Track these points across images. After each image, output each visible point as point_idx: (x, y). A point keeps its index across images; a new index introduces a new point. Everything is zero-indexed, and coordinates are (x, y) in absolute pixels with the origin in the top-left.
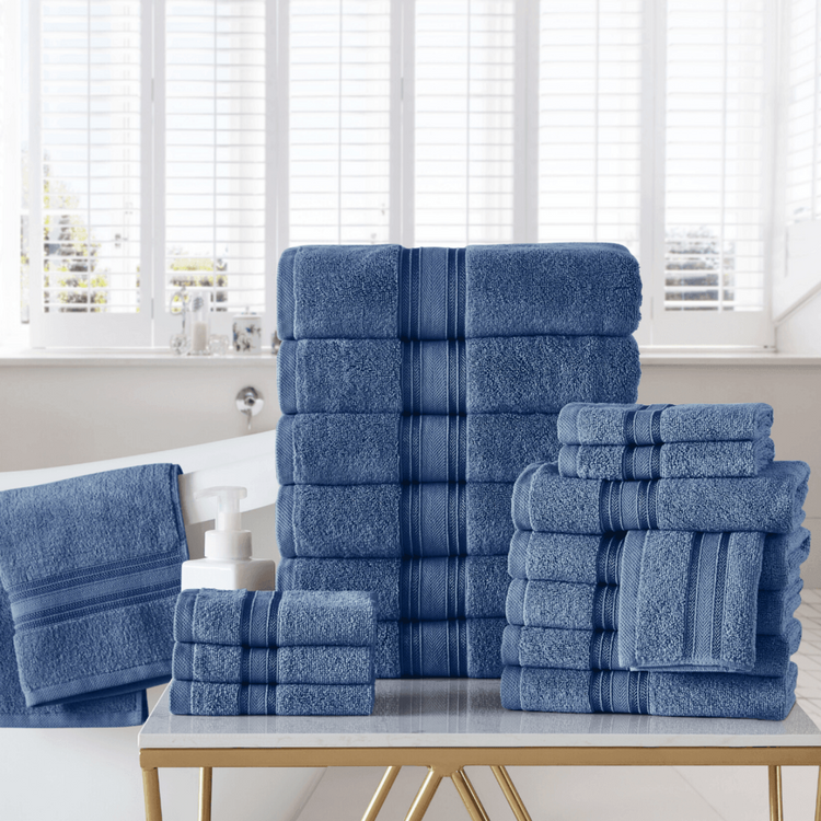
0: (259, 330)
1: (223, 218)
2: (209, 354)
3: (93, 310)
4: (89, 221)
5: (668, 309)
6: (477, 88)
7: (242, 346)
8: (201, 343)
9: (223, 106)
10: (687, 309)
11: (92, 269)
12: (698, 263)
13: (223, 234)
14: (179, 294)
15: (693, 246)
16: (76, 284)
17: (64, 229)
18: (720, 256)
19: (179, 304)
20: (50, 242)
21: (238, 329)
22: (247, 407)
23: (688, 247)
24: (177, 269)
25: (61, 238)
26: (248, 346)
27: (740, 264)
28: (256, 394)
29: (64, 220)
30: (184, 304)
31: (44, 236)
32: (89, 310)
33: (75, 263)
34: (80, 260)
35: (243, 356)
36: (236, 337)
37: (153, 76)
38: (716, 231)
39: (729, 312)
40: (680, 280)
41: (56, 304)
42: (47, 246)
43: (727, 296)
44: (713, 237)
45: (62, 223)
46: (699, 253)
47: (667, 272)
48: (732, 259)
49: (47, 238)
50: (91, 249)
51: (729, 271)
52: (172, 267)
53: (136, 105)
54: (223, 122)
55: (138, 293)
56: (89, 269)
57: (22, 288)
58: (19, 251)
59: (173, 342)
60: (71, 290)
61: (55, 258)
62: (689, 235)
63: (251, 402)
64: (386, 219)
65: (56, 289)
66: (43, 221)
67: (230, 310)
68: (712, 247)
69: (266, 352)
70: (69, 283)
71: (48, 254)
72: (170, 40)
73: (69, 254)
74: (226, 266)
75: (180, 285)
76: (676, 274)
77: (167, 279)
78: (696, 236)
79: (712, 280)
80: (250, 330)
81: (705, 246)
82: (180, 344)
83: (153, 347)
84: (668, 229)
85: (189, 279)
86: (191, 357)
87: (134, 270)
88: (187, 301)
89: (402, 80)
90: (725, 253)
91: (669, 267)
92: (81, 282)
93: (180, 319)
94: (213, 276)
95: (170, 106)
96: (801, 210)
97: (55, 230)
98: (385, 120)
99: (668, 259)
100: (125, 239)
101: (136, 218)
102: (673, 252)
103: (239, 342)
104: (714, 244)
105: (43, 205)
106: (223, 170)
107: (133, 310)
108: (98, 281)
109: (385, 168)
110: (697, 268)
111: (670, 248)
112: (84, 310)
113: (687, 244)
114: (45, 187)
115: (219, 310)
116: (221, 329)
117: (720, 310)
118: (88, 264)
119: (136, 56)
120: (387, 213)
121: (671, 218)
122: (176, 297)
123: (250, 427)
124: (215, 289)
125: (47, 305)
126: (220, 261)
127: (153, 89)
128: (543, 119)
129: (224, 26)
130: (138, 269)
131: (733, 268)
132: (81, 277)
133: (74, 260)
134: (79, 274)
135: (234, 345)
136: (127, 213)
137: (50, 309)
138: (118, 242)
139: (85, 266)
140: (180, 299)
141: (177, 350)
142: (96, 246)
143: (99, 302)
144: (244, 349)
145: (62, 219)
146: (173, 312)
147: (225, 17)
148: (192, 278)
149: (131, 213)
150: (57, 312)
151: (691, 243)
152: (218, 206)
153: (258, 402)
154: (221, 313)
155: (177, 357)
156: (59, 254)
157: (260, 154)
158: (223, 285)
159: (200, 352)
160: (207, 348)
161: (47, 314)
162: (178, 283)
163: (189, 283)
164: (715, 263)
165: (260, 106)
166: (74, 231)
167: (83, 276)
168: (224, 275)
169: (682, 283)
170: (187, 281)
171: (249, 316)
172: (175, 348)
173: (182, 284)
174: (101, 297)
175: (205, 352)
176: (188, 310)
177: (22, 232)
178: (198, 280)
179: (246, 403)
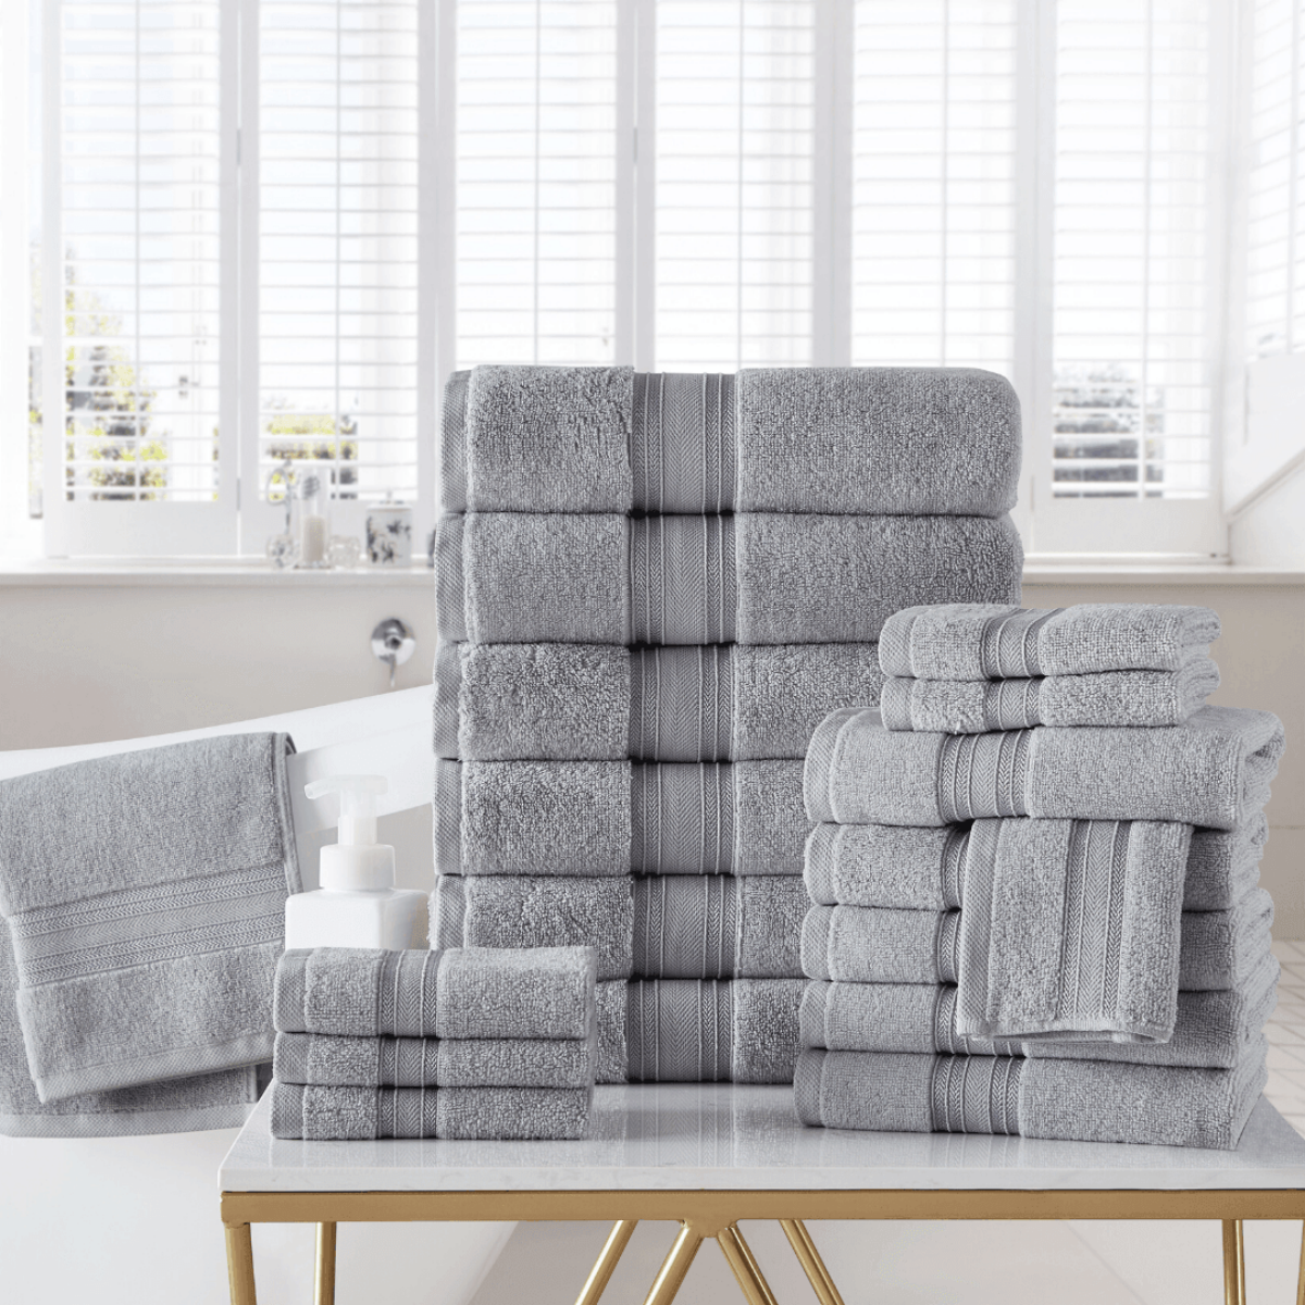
0: (407, 529)
1: (350, 351)
2: (329, 567)
3: (143, 497)
4: (138, 356)
5: (1058, 495)
6: (754, 143)
7: (381, 555)
8: (316, 549)
9: (352, 172)
10: (1088, 495)
11: (143, 431)
12: (1106, 422)
13: (351, 376)
14: (280, 472)
15: (1098, 395)
16: (117, 456)
17: (97, 369)
18: (1141, 411)
19: (281, 488)
20: (76, 389)
21: (374, 527)
22: (389, 651)
23: (1089, 397)
24: (278, 432)
25: (94, 381)
26: (390, 555)
27: (1171, 424)
28: (403, 631)
29: (98, 354)
30: (289, 487)
31: (65, 379)
32: (137, 496)
33: (115, 422)
34: (122, 418)
35: (383, 570)
36: (371, 540)
37: (239, 124)
38: (1134, 371)
39: (1155, 500)
40: (1077, 450)
41: (86, 487)
42: (70, 395)
43: (1152, 475)
44: (1129, 381)
45: (95, 358)
46: (1107, 405)
47: (1056, 436)
48: (1160, 417)
49: (71, 383)
50: (141, 400)
51: (1151, 436)
52: (270, 428)
53: (212, 171)
54: (351, 198)
55: (216, 469)
56: (138, 431)
57: (31, 462)
58: (26, 402)
59: (271, 548)
60: (108, 465)
61: (83, 414)
62: (1092, 378)
63: (396, 643)
64: (609, 352)
65: (85, 464)
66: (64, 356)
67: (361, 497)
68: (1128, 396)
69: (419, 564)
70: (106, 453)
71: (72, 408)
72: (266, 67)
73: (106, 407)
74: (355, 426)
75: (282, 457)
76: (1071, 440)
77: (262, 448)
78: (1103, 380)
79: (1127, 450)
80: (394, 529)
81: (1117, 395)
82: (282, 551)
83: (239, 556)
84: (1058, 367)
85: (296, 447)
86: (300, 571)
87: (209, 433)
88: (293, 482)
89: (636, 131)
90: (1147, 406)
91: (1060, 429)
92: (124, 452)
93: (282, 510)
94: (334, 443)
95: (267, 172)
96: (1269, 338)
97: (84, 370)
98: (608, 195)
99: (1058, 415)
100: (196, 385)
101: (212, 351)
102: (1066, 404)
103: (377, 548)
104: (1130, 391)
105: (64, 330)
106: (351, 274)
107: (208, 497)
108: (152, 452)
109: (608, 271)
110: (1104, 431)
111: (1061, 397)
112: (129, 497)
113: (1088, 392)
114: (68, 302)
115: (344, 496)
116: (347, 526)
117: (1141, 496)
118: (136, 424)
119: (212, 93)
120: (612, 342)
121: (1062, 349)
122: (276, 477)
123: (393, 684)
124: (338, 463)
125: (71, 489)
126: (345, 418)
127: (240, 147)
128: (860, 194)
129: (352, 45)
130: (216, 432)
131: (1161, 430)
132: (124, 444)
133: (114, 418)
134: (121, 440)
135: (368, 552)
136: (197, 342)
137: (76, 496)
138: (183, 389)
139: (131, 427)
140: (282, 479)
141: (279, 561)
142: (149, 395)
143: (154, 483)
144: (385, 559)
145: (95, 353)
146: (272, 499)
147: (354, 32)
148: (301, 445)
149: (205, 343)
150: (87, 501)
151: (1094, 391)
152: (343, 332)
153: (407, 643)
154: (348, 501)
155: (277, 571)
156: (90, 408)
157: (410, 249)
158: (351, 456)
159: (315, 563)
160: (326, 557)
161: (71, 503)
162: (279, 454)
163: (296, 455)
164: (1133, 423)
165: (410, 173)
166: (113, 371)
167: (128, 442)
168: (352, 442)
169: (1081, 453)
170: (293, 451)
171: (392, 506)
172: (275, 558)
173: (286, 455)
174: (157, 476)
175: (321, 563)
176: (295, 497)
177: (31, 373)
178: (310, 448)
179: (387, 645)
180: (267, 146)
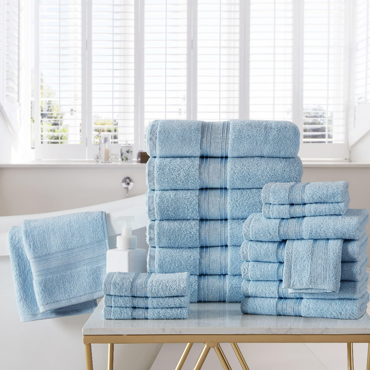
0: (131, 152)
1: (116, 102)
2: (111, 162)
3: (61, 143)
4: (60, 103)
5: (304, 142)
6: (224, 44)
7: (125, 159)
8: (107, 158)
9: (117, 52)
10: (313, 142)
11: (61, 124)
12: (317, 122)
13: (116, 109)
14: (98, 136)
15: (315, 114)
16: (54, 131)
17: (49, 107)
18: (326, 119)
19: (98, 140)
20: (43, 112)
21: (123, 151)
22: (126, 186)
23: (313, 115)
24: (97, 125)
25: (48, 111)
26: (127, 159)
27: (335, 122)
28: (130, 180)
29: (49, 103)
30: (100, 140)
31: (40, 110)
32: (60, 143)
33: (54, 122)
34: (56, 121)
35: (125, 163)
36: (122, 155)
37: (87, 39)
38: (324, 108)
39: (330, 144)
40: (310, 130)
41: (46, 140)
42: (42, 114)
43: (330, 137)
44: (323, 110)
45: (48, 104)
46: (317, 117)
47: (304, 126)
48: (332, 120)
49: (42, 111)
50: (61, 116)
51: (329, 126)
52: (95, 123)
53: (80, 51)
54: (117, 59)
55: (80, 135)
56: (60, 124)
57: (31, 133)
58: (30, 116)
59: (95, 157)
60: (52, 134)
61: (45, 119)
62: (313, 109)
63: (128, 184)
64: (185, 102)
65: (46, 134)
66: (40, 103)
67: (119, 143)
68: (323, 114)
69: (134, 162)
70: (51, 131)
71: (42, 118)
72: (94, 22)
73: (51, 118)
74: (117, 123)
75: (98, 132)
76: (308, 127)
77: (93, 129)
78: (316, 110)
79: (323, 130)
80: (128, 152)
81: (320, 114)
82: (98, 158)
83: (87, 159)
84: (304, 106)
85: (102, 129)
86: (103, 164)
87: (79, 125)
88: (101, 139)
89: (192, 40)
90: (328, 117)
91: (305, 124)
92: (56, 130)
93: (98, 147)
94: (112, 128)
95: (94, 52)
96: (361, 98)
97: (45, 107)
98: (185, 58)
99: (304, 120)
100: (75, 111)
101: (79, 102)
102: (307, 117)
103: (123, 157)
104: (324, 113)
105: (40, 96)
107: (78, 143)
109: (185, 80)
110: (317, 124)
111: (305, 115)
112: (57, 143)
113: (313, 113)
114: (41, 88)
115: (115, 143)
116: (116, 151)
117: (327, 143)
118: (59, 122)
119: (79, 30)
120: (186, 99)
121: (305, 101)
122: (97, 137)
123: (128, 195)
124: (113, 133)
125: (42, 140)
126: (115, 121)
127: (87, 45)
128: (252, 58)
129: (117, 16)
130: (81, 125)
131: (332, 124)
132: (56, 128)
133: (54, 121)
134: (55, 127)
135: (121, 158)
136: (76, 99)
137: (43, 143)
138: (72, 113)
139: (58, 123)
140: (98, 138)
141: (97, 161)
142: (63, 114)
143: (64, 139)
144: (125, 160)
145: (48, 102)
146: (95, 143)
147: (117, 12)
148: (103, 128)
149: (78, 100)
150: (46, 144)
151: (314, 113)
152: (114, 97)
153: (131, 184)
154: (116, 144)
155: (97, 164)
156: (47, 118)
157: (132, 73)
158: (117, 131)
159: (107, 161)
160: (110, 160)
161: (42, 145)
162: (97, 131)
163: (102, 131)
164: (324, 122)
165: (132, 52)
166: (53, 108)
167: (57, 127)
168: (117, 127)
169: (311, 131)
170: (101, 130)
171: (127, 145)
172: (96, 160)
173: (99, 131)
174: (65, 137)
175: (109, 161)
176: (102, 143)
177: (31, 108)
178: (106, 129)
179: (126, 184)
180: (94, 44)
